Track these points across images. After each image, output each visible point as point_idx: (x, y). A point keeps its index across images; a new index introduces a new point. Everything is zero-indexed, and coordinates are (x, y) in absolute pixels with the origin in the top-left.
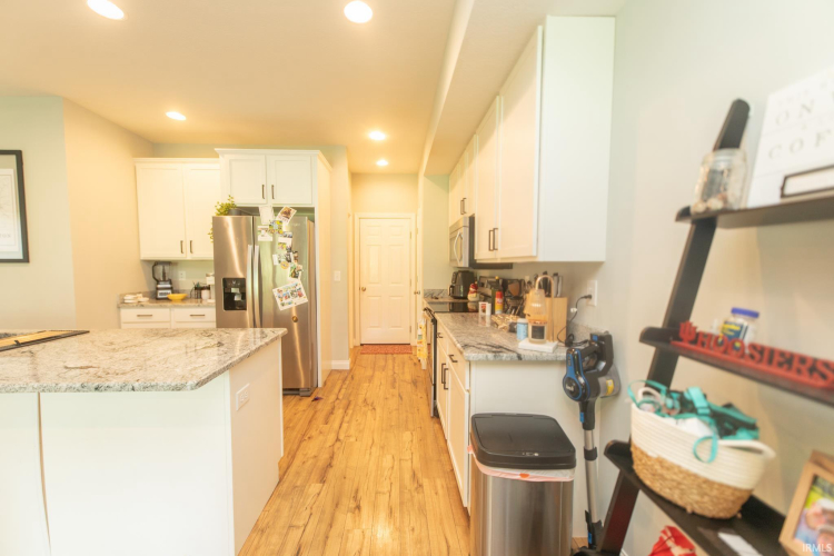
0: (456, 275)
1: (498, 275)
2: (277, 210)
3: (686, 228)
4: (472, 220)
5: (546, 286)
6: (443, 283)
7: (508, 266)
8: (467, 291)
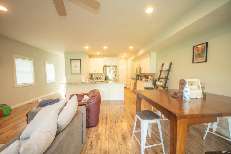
0: (136, 75)
1: (144, 75)
2: (113, 66)
3: (160, 71)
4: (141, 68)
5: (151, 76)
6: (135, 77)
7: (146, 74)
8: (138, 78)
